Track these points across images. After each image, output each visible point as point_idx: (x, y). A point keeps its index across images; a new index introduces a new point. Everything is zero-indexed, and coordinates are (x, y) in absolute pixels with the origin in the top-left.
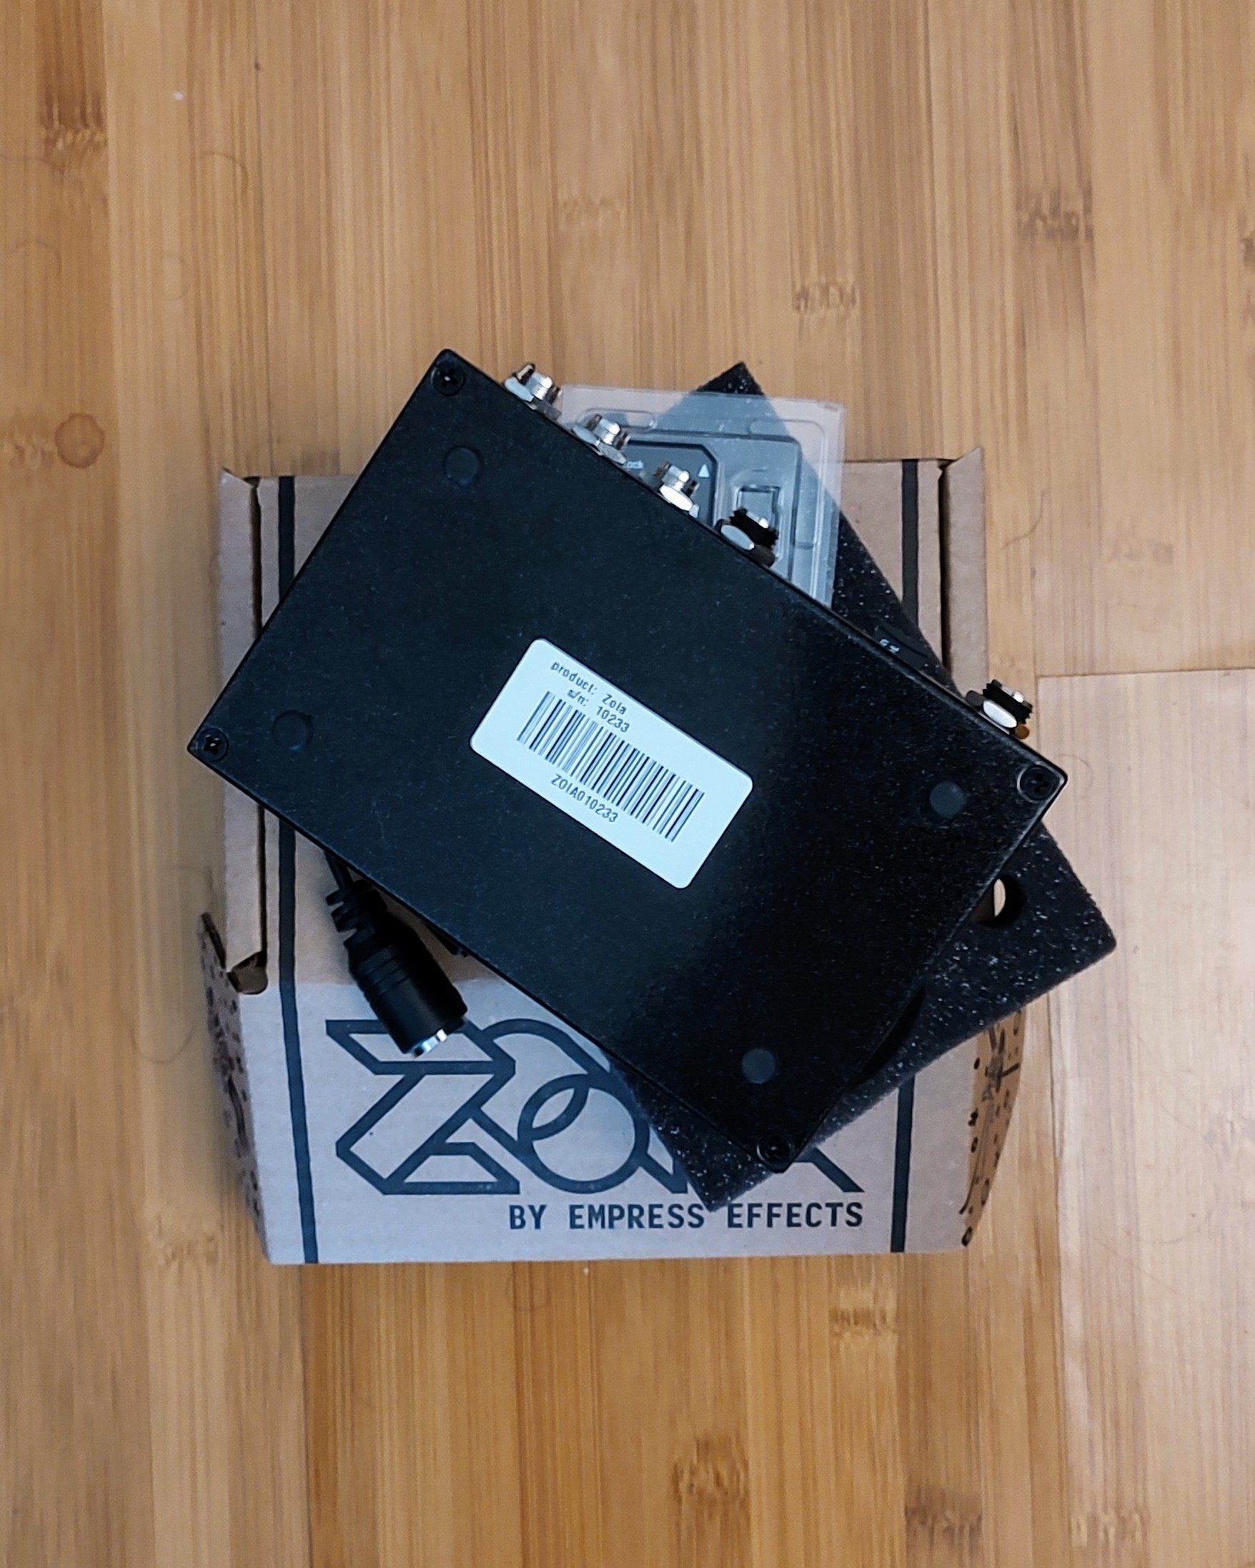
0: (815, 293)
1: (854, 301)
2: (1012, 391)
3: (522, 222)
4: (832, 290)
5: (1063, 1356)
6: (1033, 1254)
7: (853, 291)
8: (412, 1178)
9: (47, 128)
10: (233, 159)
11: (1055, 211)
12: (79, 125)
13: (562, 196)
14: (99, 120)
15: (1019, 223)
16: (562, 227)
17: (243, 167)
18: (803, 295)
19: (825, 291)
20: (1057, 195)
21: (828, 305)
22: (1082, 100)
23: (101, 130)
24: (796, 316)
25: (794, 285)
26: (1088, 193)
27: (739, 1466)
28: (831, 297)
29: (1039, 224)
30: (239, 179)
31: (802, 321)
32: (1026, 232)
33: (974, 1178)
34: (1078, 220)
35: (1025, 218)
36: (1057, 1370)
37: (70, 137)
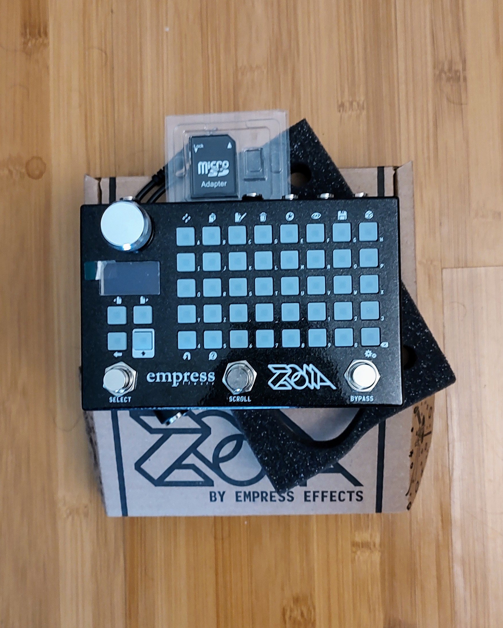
0: (347, 105)
1: (363, 109)
2: (432, 145)
3: (222, 76)
4: (355, 104)
5: (453, 562)
6: (440, 518)
7: (363, 103)
8: (168, 479)
9: (25, 38)
10: (102, 50)
11: (450, 69)
12: (38, 36)
13: (240, 64)
14: (46, 34)
15: (435, 75)
16: (240, 77)
17: (106, 54)
18: (342, 106)
19: (351, 103)
20: (451, 63)
21: (353, 110)
22: (462, 23)
23: (47, 38)
24: (339, 114)
25: (338, 101)
26: (464, 62)
27: (311, 608)
28: (354, 107)
29: (443, 75)
30: (104, 58)
31: (341, 117)
32: (437, 78)
33: (411, 480)
34: (460, 74)
35: (437, 73)
36: (450, 569)
37: (34, 41)
